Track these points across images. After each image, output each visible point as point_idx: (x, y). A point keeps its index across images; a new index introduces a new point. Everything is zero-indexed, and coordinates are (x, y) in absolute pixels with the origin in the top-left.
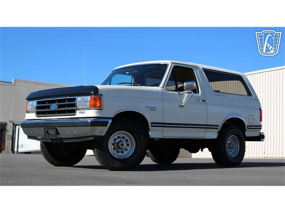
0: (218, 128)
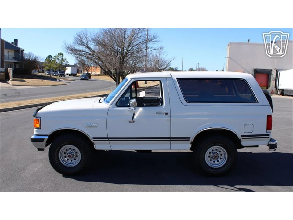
0: (189, 140)
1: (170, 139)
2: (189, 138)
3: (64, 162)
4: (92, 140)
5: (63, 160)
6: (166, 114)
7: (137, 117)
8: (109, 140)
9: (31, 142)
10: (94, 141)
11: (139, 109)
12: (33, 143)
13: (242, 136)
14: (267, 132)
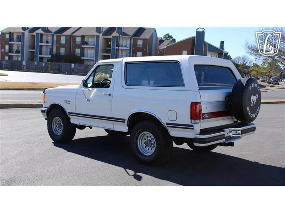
0: (125, 122)
1: (111, 119)
2: (125, 120)
3: (56, 131)
4: (68, 114)
5: (55, 129)
6: (110, 95)
7: (92, 97)
8: (77, 115)
9: (41, 113)
10: (69, 115)
11: (94, 89)
12: (43, 113)
13: (167, 124)
14: (192, 123)
